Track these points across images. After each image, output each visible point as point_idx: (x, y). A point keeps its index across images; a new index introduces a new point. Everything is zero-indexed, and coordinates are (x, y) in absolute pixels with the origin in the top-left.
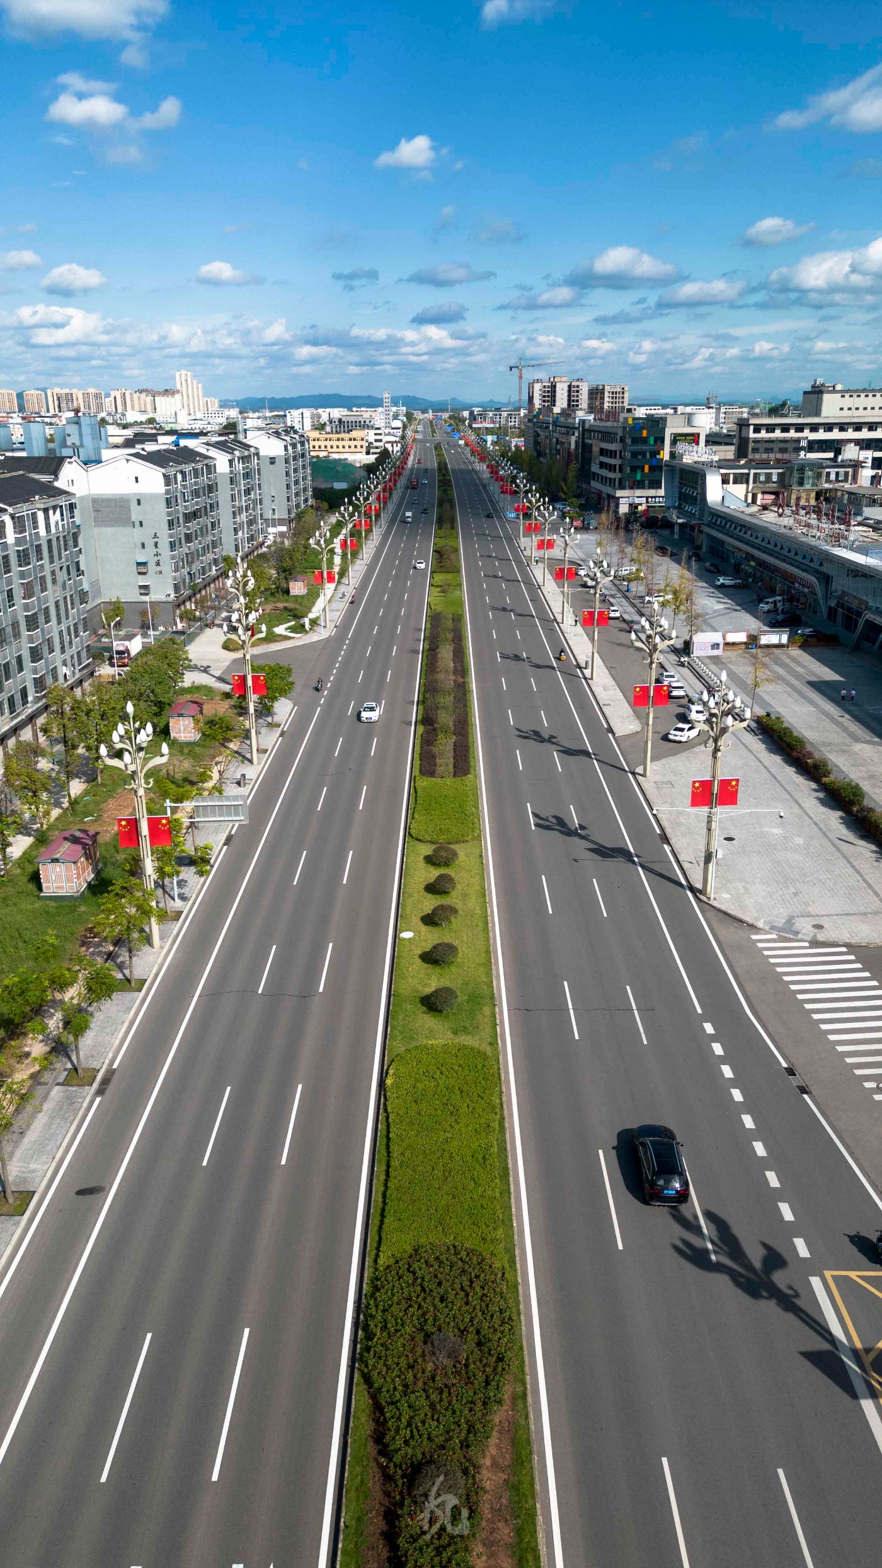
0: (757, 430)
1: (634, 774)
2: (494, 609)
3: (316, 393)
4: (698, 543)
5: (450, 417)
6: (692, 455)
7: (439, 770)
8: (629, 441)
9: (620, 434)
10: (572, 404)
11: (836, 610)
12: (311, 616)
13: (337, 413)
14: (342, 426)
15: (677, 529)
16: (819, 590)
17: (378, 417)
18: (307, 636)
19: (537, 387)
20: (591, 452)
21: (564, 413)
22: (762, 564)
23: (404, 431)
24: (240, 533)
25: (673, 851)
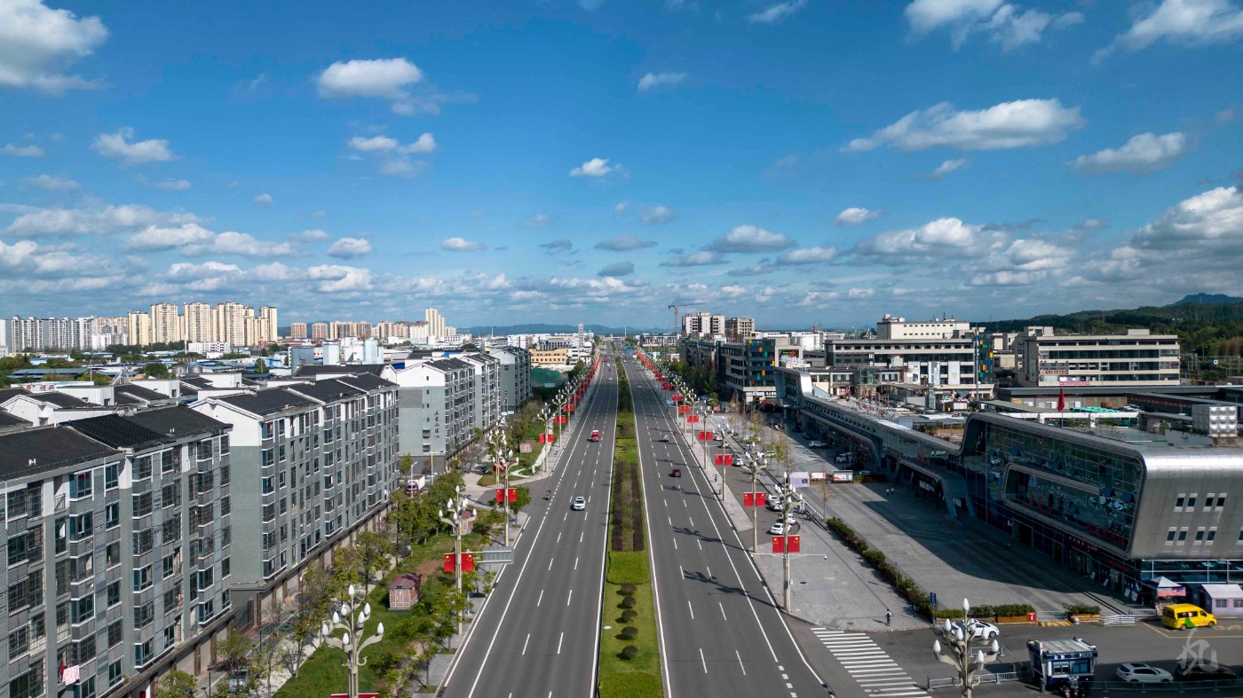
0: (838, 347)
1: (747, 551)
2: (658, 460)
3: (528, 323)
4: (799, 421)
5: (626, 340)
6: (792, 364)
7: (624, 548)
8: (750, 355)
9: (744, 350)
10: (714, 329)
11: (886, 461)
12: (536, 465)
13: (544, 337)
14: (548, 346)
15: (785, 412)
16: (874, 447)
17: (574, 340)
18: (533, 477)
19: (688, 319)
20: (725, 362)
21: (707, 337)
22: (840, 434)
23: (593, 349)
24: (486, 414)
25: (769, 590)
